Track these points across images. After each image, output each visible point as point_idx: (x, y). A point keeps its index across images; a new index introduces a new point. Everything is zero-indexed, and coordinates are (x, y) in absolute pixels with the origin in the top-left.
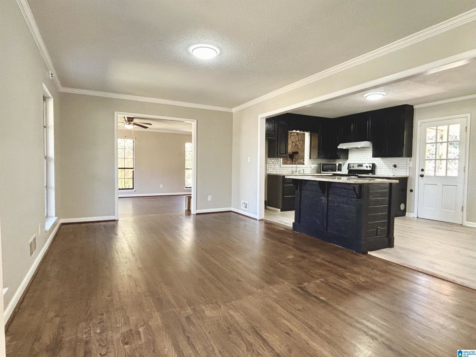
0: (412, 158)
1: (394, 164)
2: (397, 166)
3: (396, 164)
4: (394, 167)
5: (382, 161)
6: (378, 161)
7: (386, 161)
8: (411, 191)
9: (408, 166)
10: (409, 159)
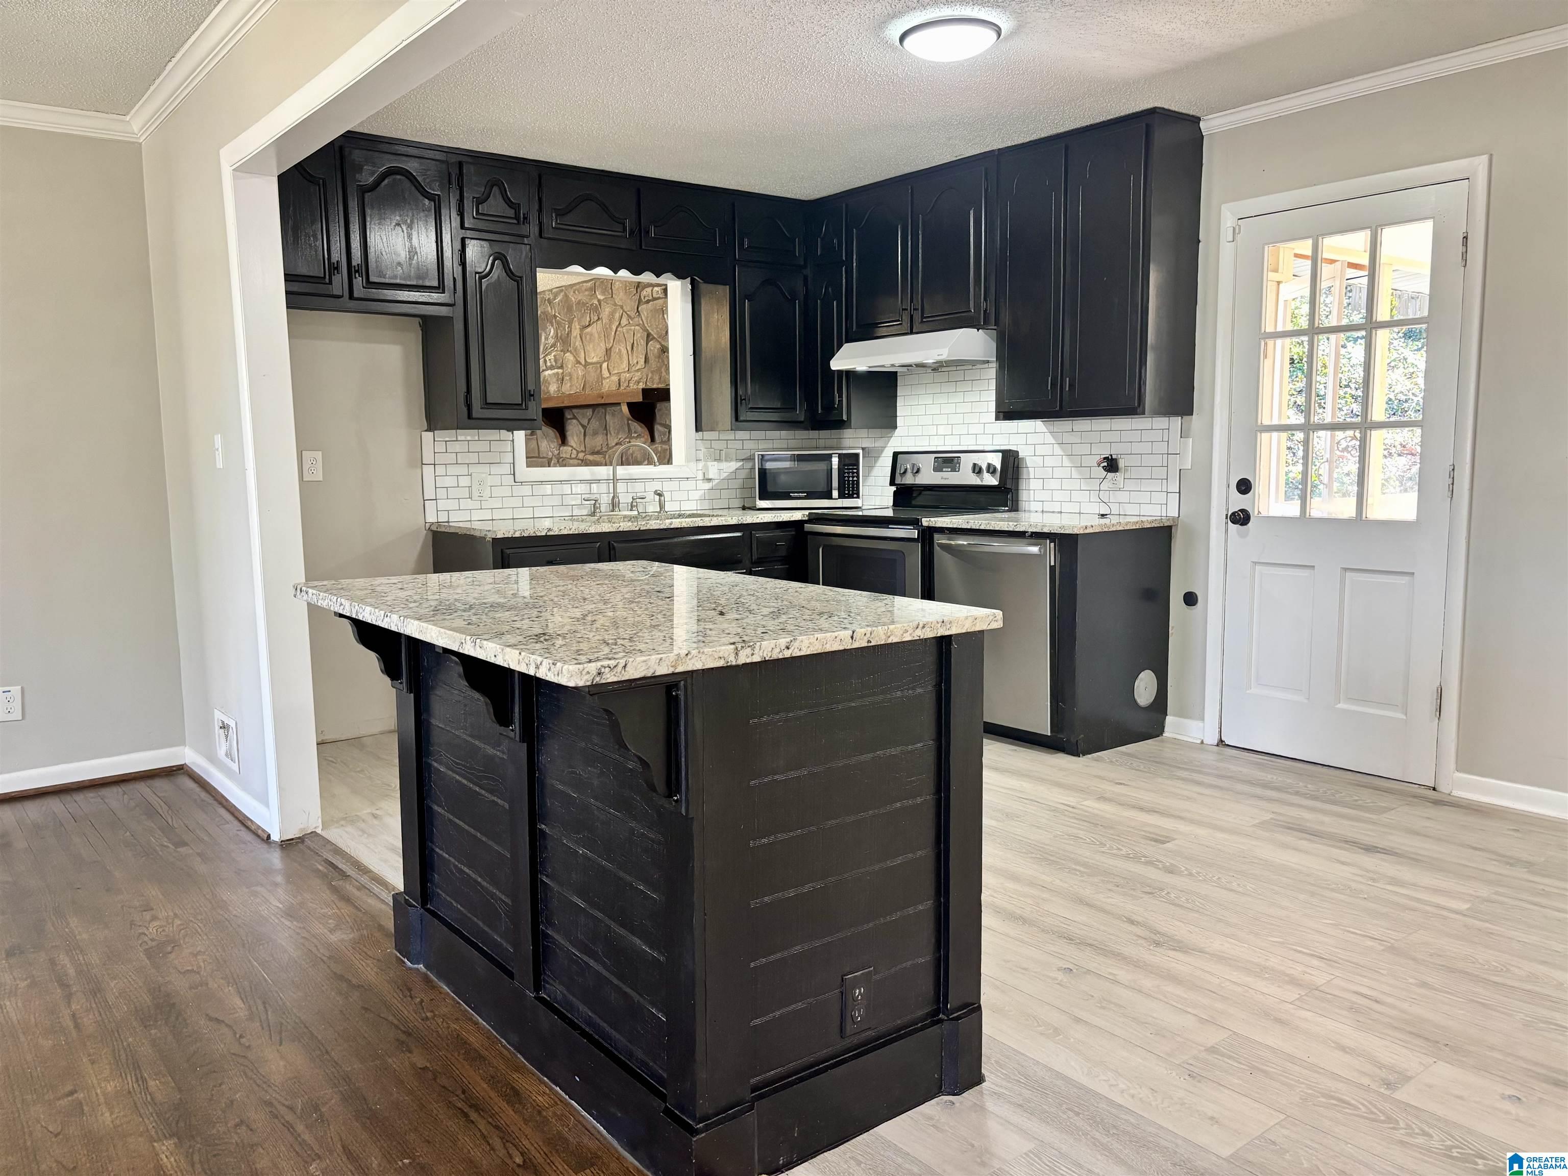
0: (1196, 420)
1: (1106, 453)
2: (1121, 464)
3: (1114, 451)
4: (1105, 468)
5: (1050, 439)
6: (1031, 439)
7: (1068, 438)
8: (1190, 599)
9: (1175, 464)
10: (1177, 421)
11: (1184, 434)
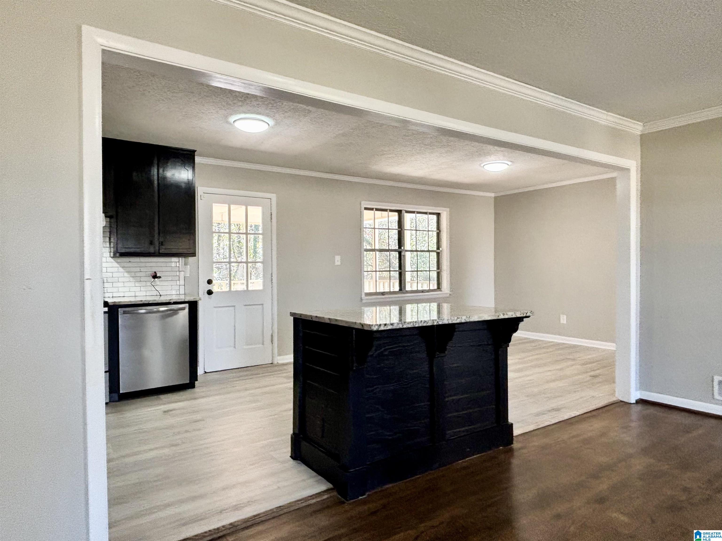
1: (152, 271)
3: (157, 271)
4: (153, 277)
9: (182, 275)
10: (183, 260)
11: (186, 264)
